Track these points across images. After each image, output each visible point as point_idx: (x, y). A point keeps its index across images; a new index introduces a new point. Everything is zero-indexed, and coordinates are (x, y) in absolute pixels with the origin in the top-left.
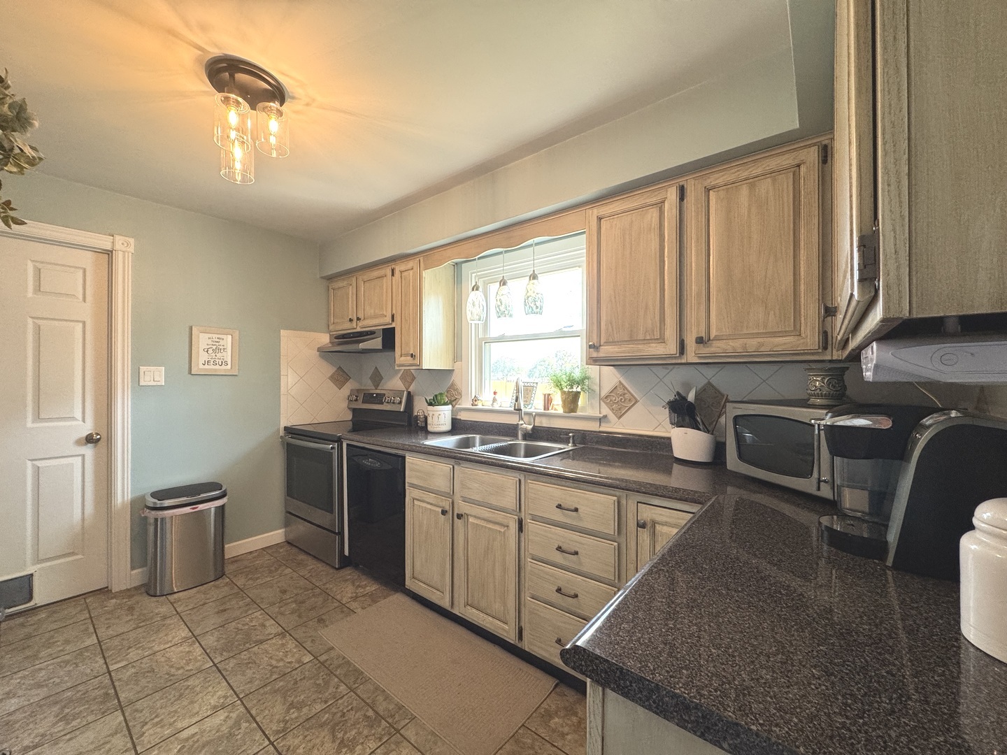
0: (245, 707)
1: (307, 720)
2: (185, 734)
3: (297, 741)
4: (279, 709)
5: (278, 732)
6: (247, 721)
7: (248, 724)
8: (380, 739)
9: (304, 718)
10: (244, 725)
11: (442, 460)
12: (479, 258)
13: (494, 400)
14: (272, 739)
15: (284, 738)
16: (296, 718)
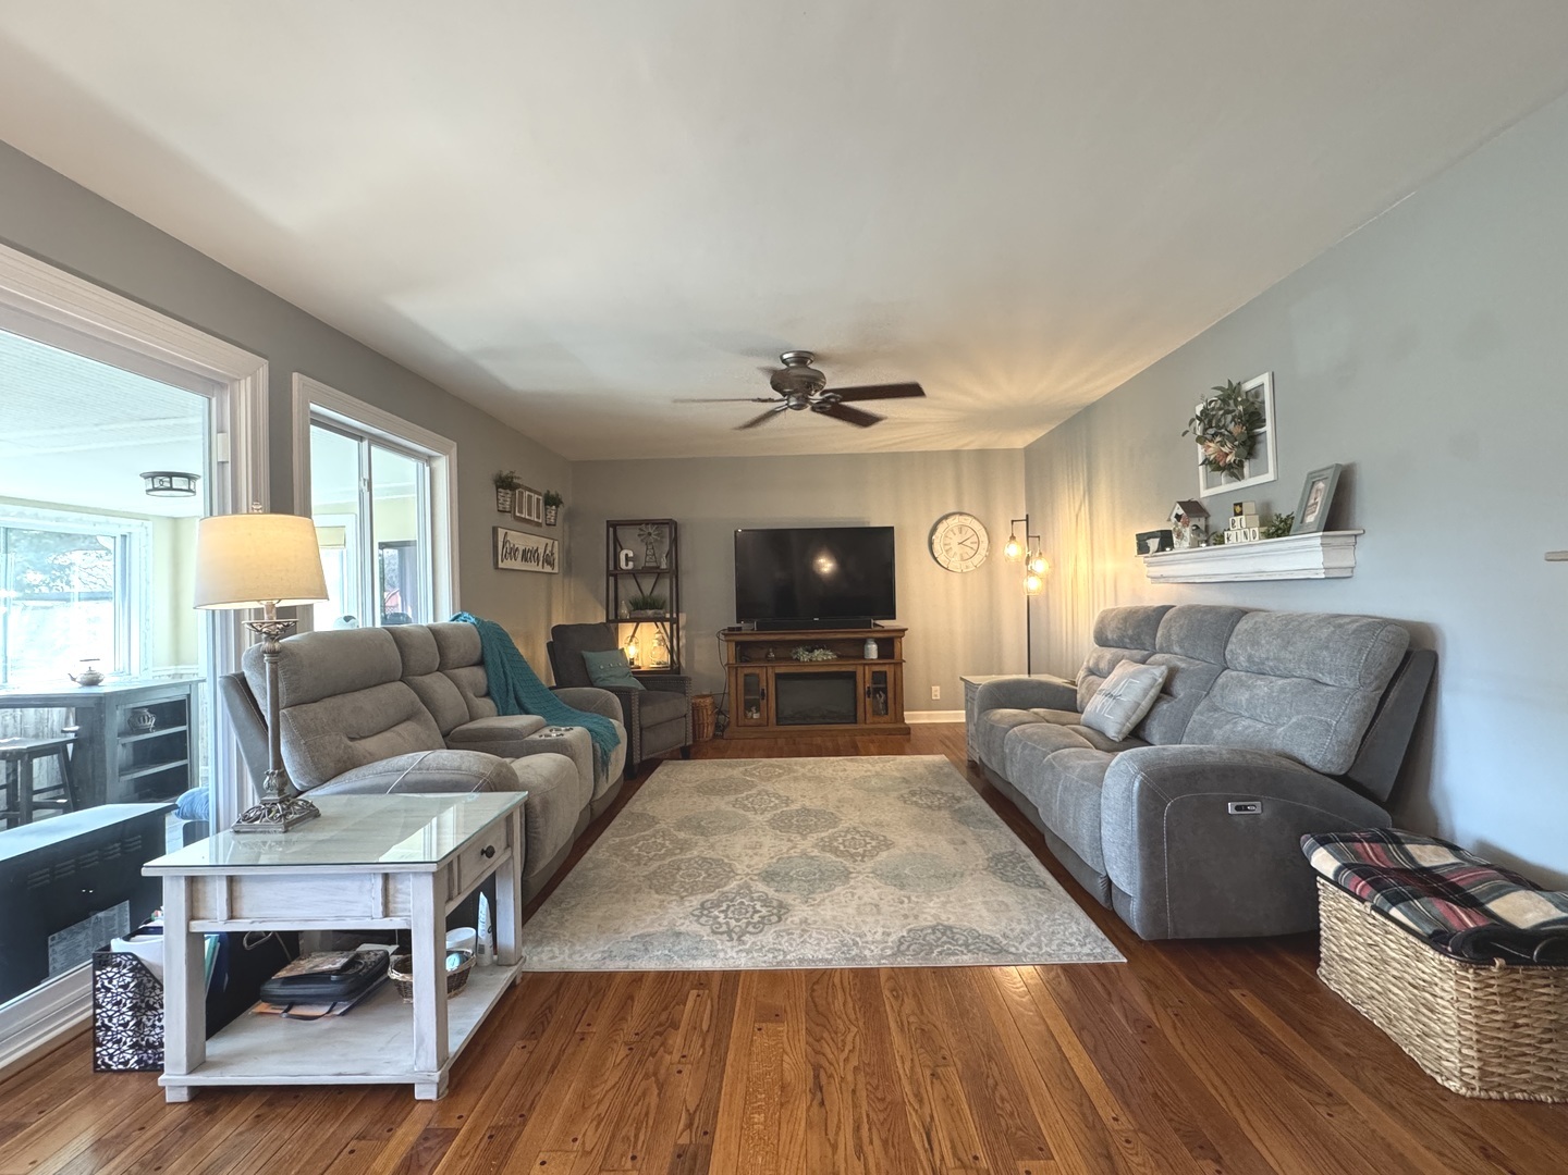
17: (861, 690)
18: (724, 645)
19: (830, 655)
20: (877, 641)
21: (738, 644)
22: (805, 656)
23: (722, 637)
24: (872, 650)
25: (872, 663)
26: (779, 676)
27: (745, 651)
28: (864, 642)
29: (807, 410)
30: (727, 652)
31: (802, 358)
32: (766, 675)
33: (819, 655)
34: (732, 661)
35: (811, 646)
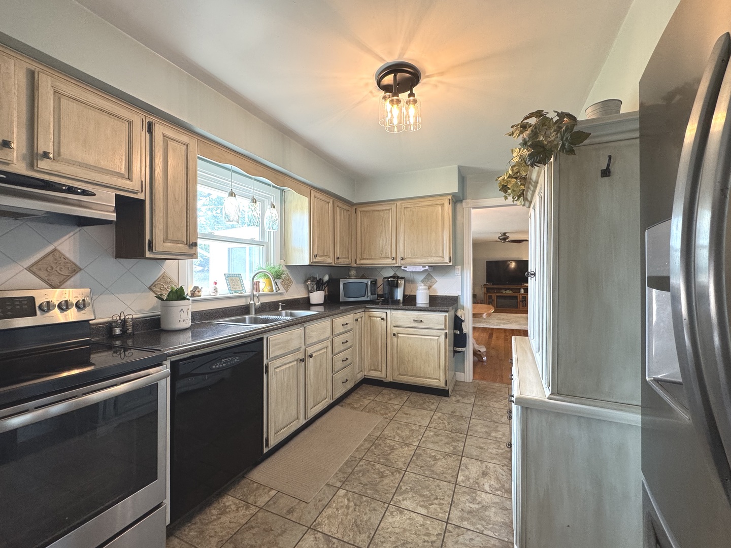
0: (393, 497)
1: (387, 466)
2: (424, 511)
3: (400, 463)
4: (386, 481)
5: (399, 473)
6: (401, 488)
7: (402, 487)
8: (384, 440)
9: (386, 468)
10: (404, 488)
11: (294, 327)
12: (255, 179)
13: (216, 290)
14: (404, 472)
15: (401, 468)
16: (388, 470)
17: (519, 300)
18: (483, 289)
19: (511, 292)
20: (523, 289)
21: (487, 288)
22: (504, 292)
23: (483, 286)
24: (522, 291)
25: (522, 294)
26: (497, 296)
27: (488, 290)
28: (520, 289)
29: (506, 243)
30: (485, 290)
31: (505, 234)
32: (494, 296)
33: (508, 291)
34: (485, 292)
35: (506, 289)
